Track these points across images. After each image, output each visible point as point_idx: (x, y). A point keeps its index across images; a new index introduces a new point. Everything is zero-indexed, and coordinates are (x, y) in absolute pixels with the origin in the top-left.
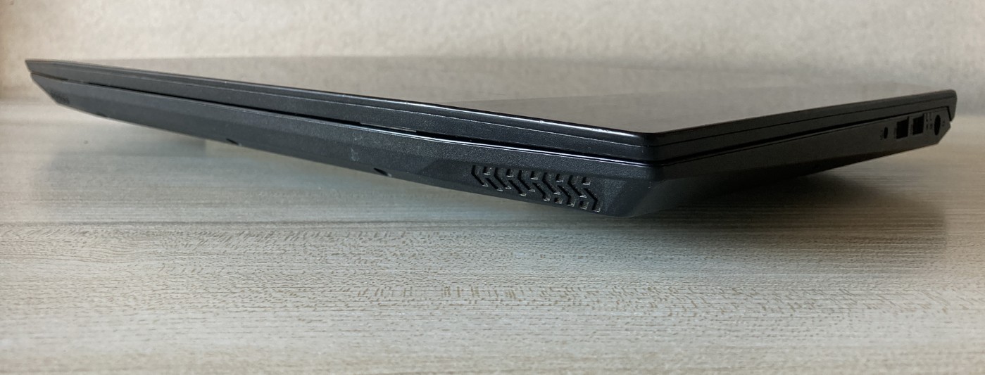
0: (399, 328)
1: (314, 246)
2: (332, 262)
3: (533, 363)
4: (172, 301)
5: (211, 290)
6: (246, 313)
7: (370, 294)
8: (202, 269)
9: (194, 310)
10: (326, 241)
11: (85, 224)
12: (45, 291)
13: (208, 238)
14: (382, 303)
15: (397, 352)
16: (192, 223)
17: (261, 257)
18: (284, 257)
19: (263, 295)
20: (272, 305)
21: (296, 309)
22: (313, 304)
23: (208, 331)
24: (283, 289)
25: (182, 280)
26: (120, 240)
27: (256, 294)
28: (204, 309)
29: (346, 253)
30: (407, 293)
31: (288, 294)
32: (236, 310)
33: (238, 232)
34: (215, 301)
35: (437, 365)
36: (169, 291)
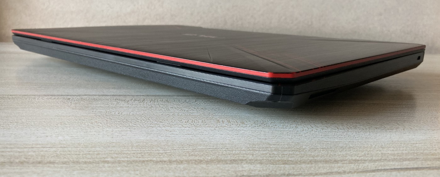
0: (204, 134)
1: (162, 104)
3: (256, 146)
4: (115, 124)
8: (122, 113)
11: (67, 95)
12: (65, 120)
13: (119, 101)
15: (206, 142)
16: (110, 95)
19: (149, 122)
20: (154, 126)
21: (164, 127)
22: (170, 125)
23: (133, 134)
25: (116, 117)
26: (84, 102)
27: (147, 122)
28: (129, 127)
29: (176, 107)
34: (132, 124)
35: (221, 146)
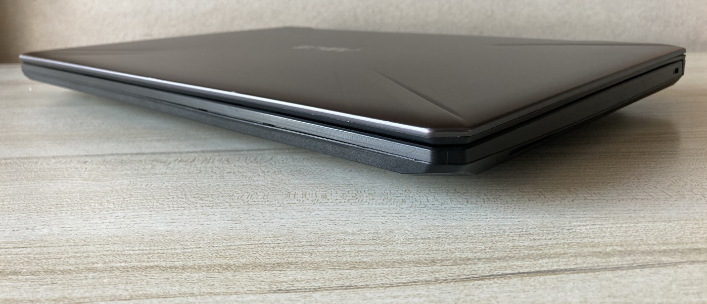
1: (218, 167)
2: (226, 177)
5: (156, 197)
6: (174, 211)
7: (245, 198)
9: (145, 210)
10: (225, 164)
14: (250, 203)
17: (186, 175)
18: (199, 175)
21: (201, 208)
22: (211, 205)
24: (196, 196)
27: (180, 199)
29: (235, 171)
30: (265, 197)
31: (198, 199)
32: (169, 209)
33: (175, 159)
36: (133, 199)
